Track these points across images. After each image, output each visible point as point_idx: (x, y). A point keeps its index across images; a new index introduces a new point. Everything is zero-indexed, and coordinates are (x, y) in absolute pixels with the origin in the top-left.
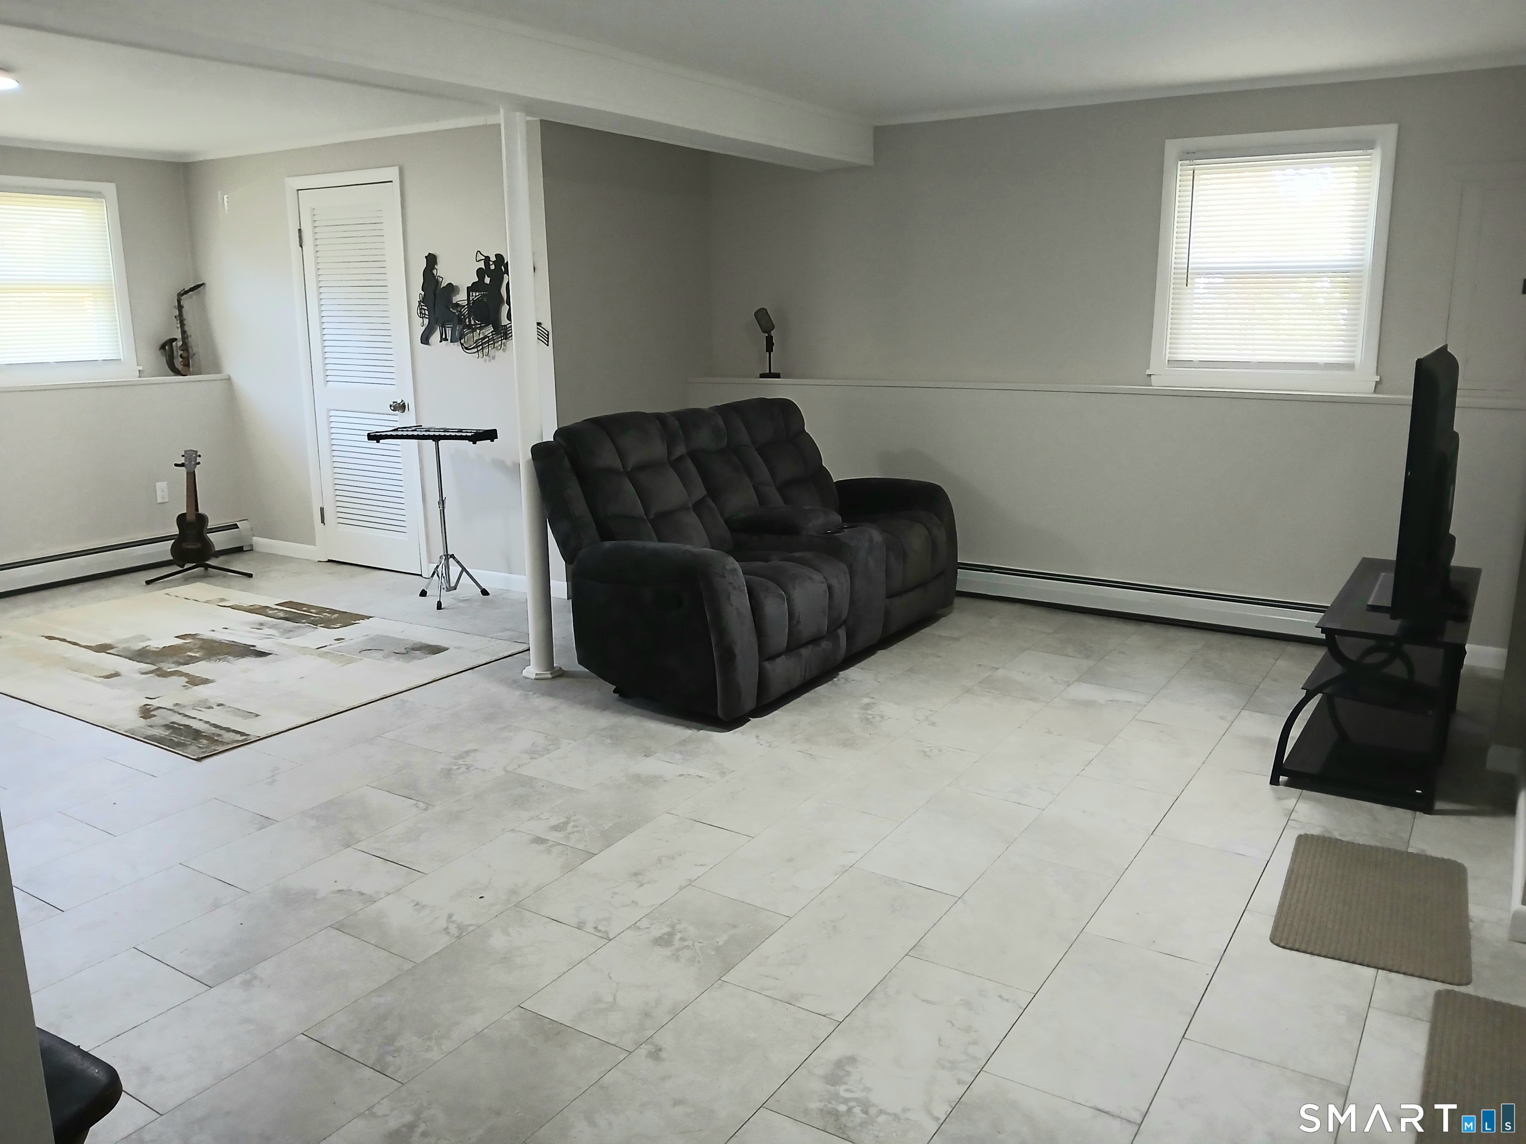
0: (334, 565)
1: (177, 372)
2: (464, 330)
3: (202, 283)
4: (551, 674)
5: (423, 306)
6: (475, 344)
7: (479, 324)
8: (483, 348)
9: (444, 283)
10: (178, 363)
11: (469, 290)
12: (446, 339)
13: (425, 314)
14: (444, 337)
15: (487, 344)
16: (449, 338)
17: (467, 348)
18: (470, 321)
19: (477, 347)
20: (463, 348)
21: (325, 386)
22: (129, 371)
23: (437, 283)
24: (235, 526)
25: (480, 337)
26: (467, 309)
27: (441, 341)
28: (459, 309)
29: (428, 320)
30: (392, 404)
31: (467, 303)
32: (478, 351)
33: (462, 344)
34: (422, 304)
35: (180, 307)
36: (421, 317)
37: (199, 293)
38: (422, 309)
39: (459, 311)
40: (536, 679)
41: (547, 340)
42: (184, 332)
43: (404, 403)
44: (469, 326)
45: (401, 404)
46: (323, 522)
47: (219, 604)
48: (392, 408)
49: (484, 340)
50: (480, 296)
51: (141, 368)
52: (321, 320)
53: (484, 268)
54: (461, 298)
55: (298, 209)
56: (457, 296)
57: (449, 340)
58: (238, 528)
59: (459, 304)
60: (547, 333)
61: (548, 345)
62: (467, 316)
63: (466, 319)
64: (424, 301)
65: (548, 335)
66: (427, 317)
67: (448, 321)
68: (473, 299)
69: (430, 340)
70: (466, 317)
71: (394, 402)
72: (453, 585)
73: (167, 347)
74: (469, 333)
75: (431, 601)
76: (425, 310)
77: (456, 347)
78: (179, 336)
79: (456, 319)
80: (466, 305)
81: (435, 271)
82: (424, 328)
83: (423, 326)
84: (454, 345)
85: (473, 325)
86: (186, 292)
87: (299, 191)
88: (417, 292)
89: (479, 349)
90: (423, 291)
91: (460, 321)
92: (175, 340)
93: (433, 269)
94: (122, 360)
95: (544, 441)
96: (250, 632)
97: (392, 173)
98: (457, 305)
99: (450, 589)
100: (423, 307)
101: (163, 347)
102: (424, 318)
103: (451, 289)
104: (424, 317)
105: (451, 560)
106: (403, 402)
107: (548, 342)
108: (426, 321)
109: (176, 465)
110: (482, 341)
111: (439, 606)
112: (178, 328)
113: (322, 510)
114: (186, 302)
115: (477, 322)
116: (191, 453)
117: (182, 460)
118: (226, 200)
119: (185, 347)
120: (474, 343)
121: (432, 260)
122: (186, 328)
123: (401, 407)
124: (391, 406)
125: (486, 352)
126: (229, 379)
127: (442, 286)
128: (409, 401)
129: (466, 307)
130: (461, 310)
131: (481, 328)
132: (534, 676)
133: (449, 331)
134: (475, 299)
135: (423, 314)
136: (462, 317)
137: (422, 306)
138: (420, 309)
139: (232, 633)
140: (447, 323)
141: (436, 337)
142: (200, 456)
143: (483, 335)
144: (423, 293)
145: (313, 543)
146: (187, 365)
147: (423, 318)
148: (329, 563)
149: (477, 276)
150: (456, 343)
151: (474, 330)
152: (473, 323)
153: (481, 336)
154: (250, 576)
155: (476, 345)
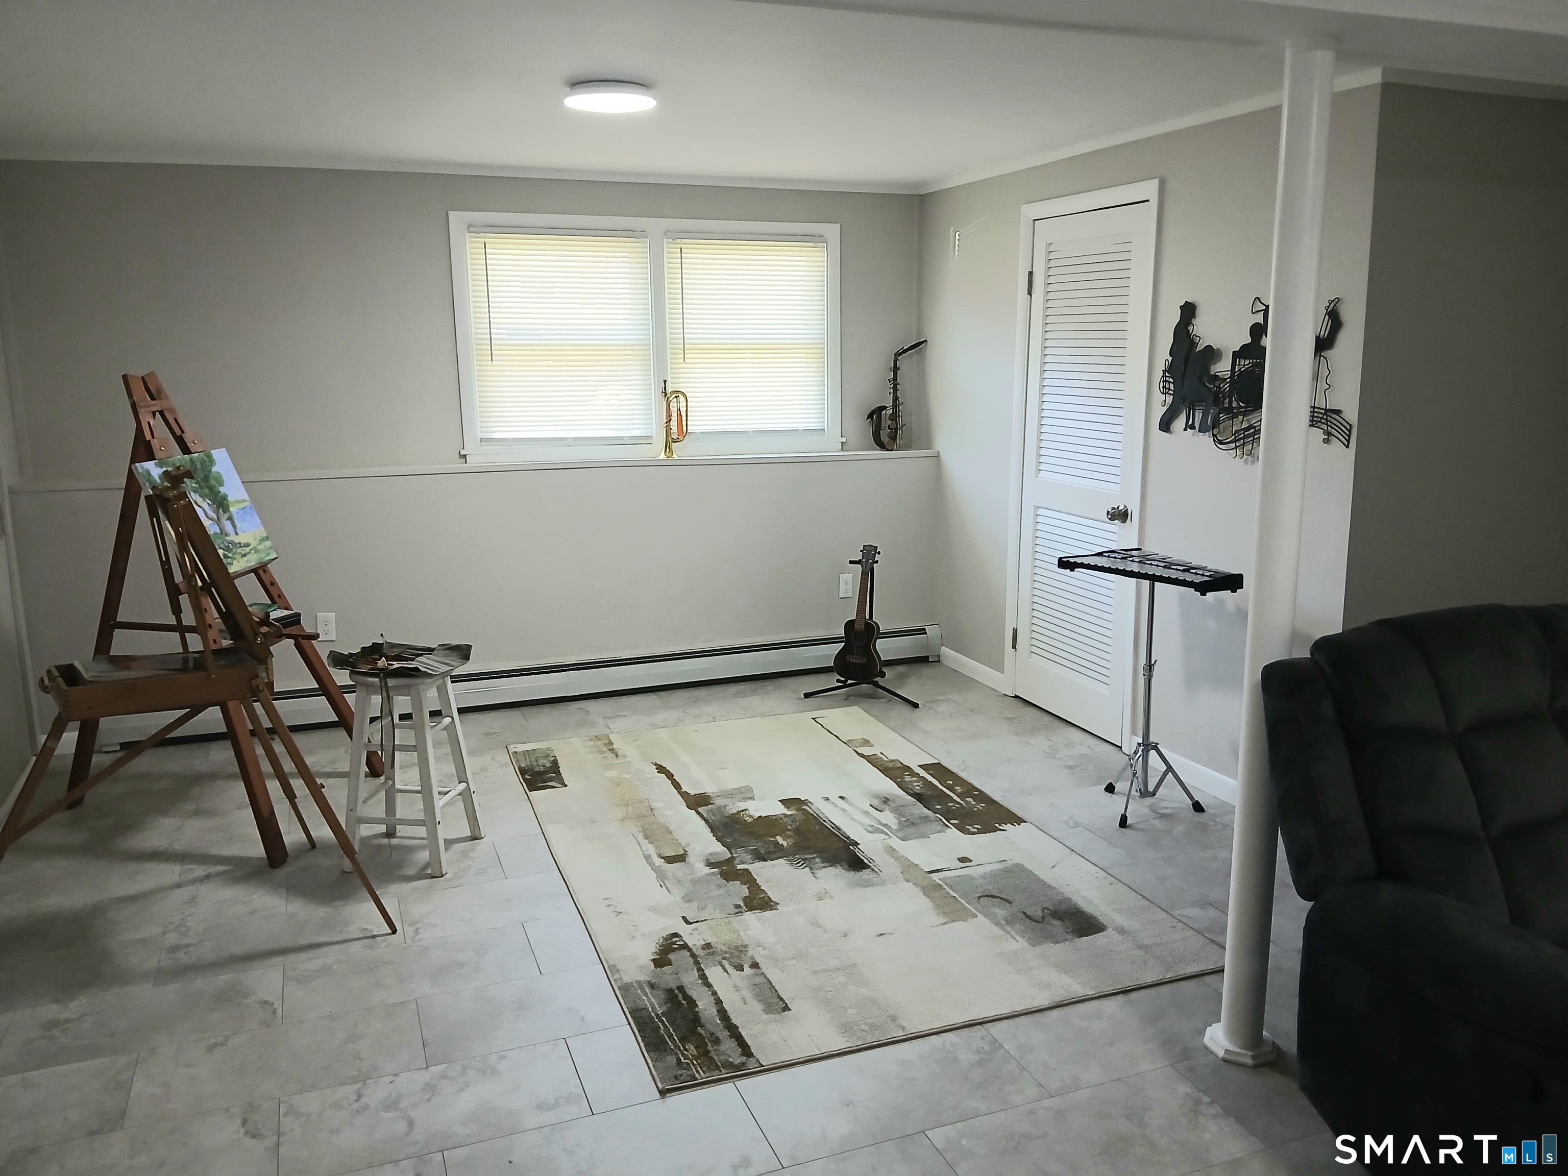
0: (1020, 704)
1: (882, 446)
2: (1221, 416)
3: (924, 340)
4: (1253, 1057)
5: (1168, 376)
6: (1234, 437)
7: (1243, 407)
8: (1244, 443)
9: (1201, 345)
10: (884, 435)
11: (1236, 355)
12: (1192, 427)
13: (1169, 389)
14: (1190, 423)
15: (1252, 438)
16: (1197, 425)
17: (1221, 443)
18: (1230, 402)
19: (1235, 441)
20: (1215, 441)
21: (1037, 476)
22: (831, 444)
23: (1193, 344)
24: (923, 631)
25: (1242, 427)
26: (1228, 385)
27: (1185, 430)
28: (1217, 384)
29: (1172, 396)
30: (1110, 510)
31: (1229, 375)
32: (1236, 447)
33: (1214, 435)
34: (1167, 374)
35: (896, 369)
36: (1163, 393)
37: (920, 352)
38: (1166, 381)
39: (1216, 386)
40: (1224, 1060)
41: (1347, 438)
42: (896, 399)
43: (1127, 510)
44: (1229, 410)
45: (1123, 511)
46: (1014, 647)
47: (860, 750)
48: (1110, 517)
49: (1248, 431)
50: (1251, 365)
51: (844, 440)
52: (1042, 390)
53: (1262, 323)
54: (1223, 367)
55: (1031, 242)
56: (1218, 364)
57: (1197, 428)
58: (926, 633)
59: (1217, 375)
60: (1348, 427)
61: (1347, 447)
62: (1227, 394)
63: (1226, 399)
64: (1170, 370)
65: (1350, 431)
66: (1172, 392)
67: (1200, 401)
68: (1239, 370)
69: (1171, 426)
70: (1225, 396)
71: (1113, 508)
72: (1151, 788)
73: (875, 416)
74: (1229, 419)
75: (1115, 805)
76: (1169, 382)
77: (1206, 439)
78: (889, 403)
79: (1211, 398)
80: (1228, 378)
81: (1190, 328)
82: (1165, 408)
83: (1164, 406)
84: (1203, 435)
85: (1234, 408)
86: (905, 351)
87: (1036, 222)
88: (1164, 356)
89: (1237, 445)
90: (1171, 356)
91: (1217, 399)
92: (885, 408)
93: (1189, 325)
94: (826, 430)
95: (1293, 657)
96: (866, 813)
97: (1149, 189)
98: (1216, 377)
99: (1145, 793)
100: (1167, 379)
101: (870, 416)
102: (1167, 395)
103: (1211, 354)
104: (1167, 393)
105: (1153, 753)
106: (1126, 508)
107: (1348, 441)
108: (1170, 399)
109: (851, 562)
110: (1244, 433)
111: (1123, 823)
112: (890, 393)
113: (1015, 631)
114: (903, 362)
115: (1241, 404)
116: (870, 548)
117: (859, 557)
118: (957, 237)
119: (894, 417)
120: (1233, 435)
121: (1189, 311)
122: (899, 394)
123: (1120, 515)
124: (1108, 512)
125: (1247, 450)
126: (938, 456)
127: (1197, 351)
128: (1134, 509)
129: (1228, 380)
130: (1220, 385)
131: (1245, 414)
132: (1221, 1054)
133: (1199, 415)
134: (1242, 370)
135: (1166, 389)
136: (1221, 395)
137: (1166, 376)
138: (1163, 382)
139: (844, 810)
140: (1198, 404)
141: (1180, 422)
142: (879, 553)
143: (1248, 423)
144: (1170, 359)
145: (1002, 671)
146: (894, 438)
147: (1165, 394)
148: (1016, 700)
149: (1250, 336)
150: (1207, 433)
151: (1235, 416)
152: (1234, 405)
153: (1245, 425)
154: (916, 706)
155: (1236, 437)
